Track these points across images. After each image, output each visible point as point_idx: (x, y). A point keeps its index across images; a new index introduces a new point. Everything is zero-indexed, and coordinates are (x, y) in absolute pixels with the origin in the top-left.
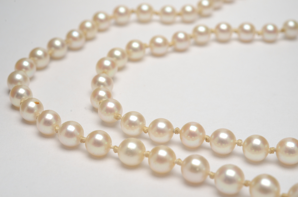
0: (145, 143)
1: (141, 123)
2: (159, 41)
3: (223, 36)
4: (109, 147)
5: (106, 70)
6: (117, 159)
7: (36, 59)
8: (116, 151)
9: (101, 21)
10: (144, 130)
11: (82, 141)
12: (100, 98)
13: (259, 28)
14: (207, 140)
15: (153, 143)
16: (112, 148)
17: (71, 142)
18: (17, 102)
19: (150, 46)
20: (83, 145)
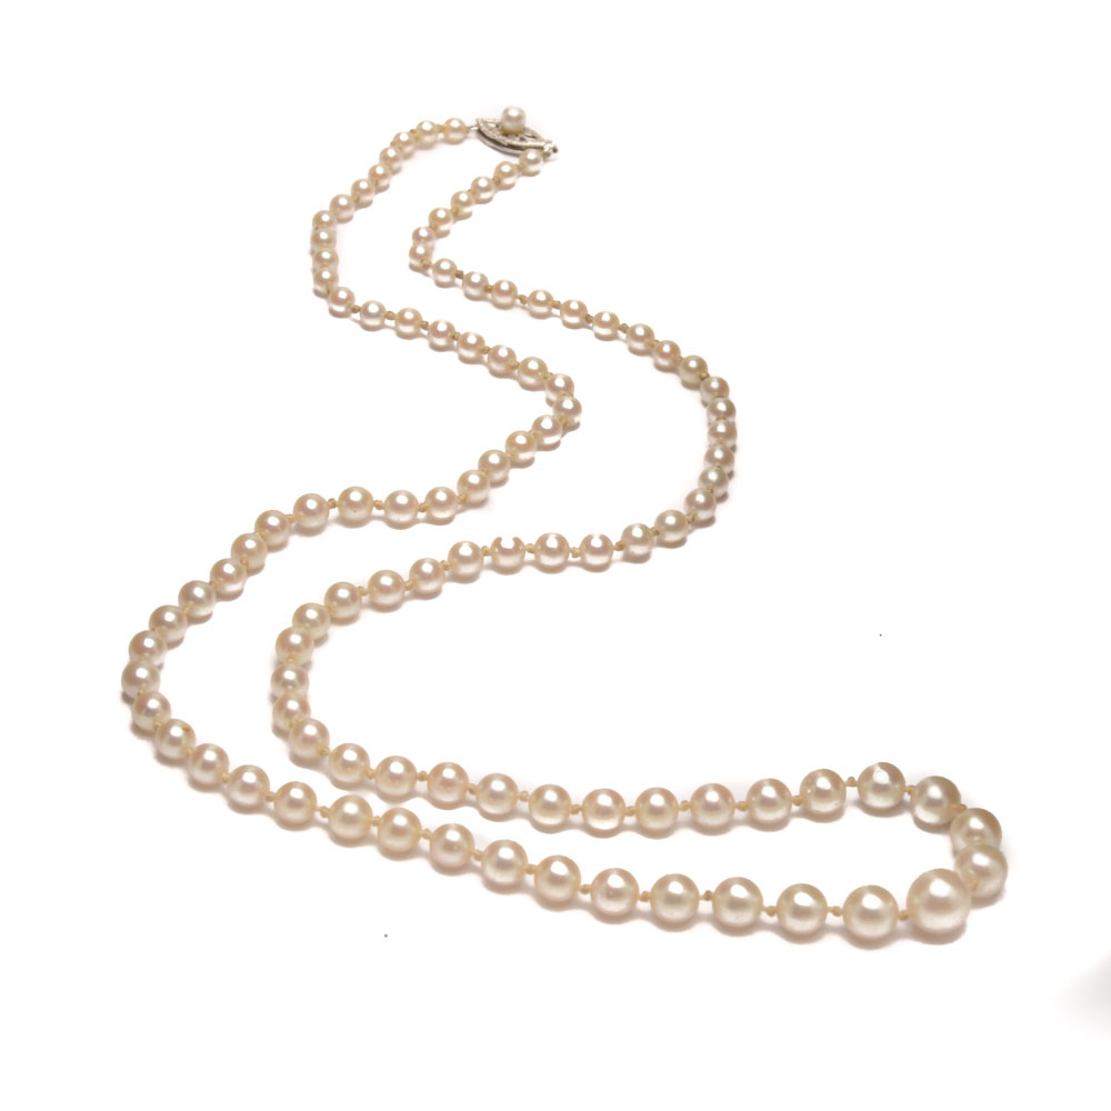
0: (372, 799)
1: (363, 764)
2: (386, 581)
3: (506, 561)
4: (313, 808)
5: (294, 653)
6: (326, 827)
7: (164, 628)
8: (324, 815)
9: (274, 530)
10: (367, 775)
11: (269, 799)
12: (289, 714)
13: (575, 542)
14: (472, 791)
15: (385, 797)
16: (318, 810)
17: (249, 800)
18: (146, 723)
19: (369, 592)
20: (271, 805)
